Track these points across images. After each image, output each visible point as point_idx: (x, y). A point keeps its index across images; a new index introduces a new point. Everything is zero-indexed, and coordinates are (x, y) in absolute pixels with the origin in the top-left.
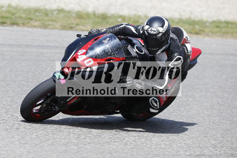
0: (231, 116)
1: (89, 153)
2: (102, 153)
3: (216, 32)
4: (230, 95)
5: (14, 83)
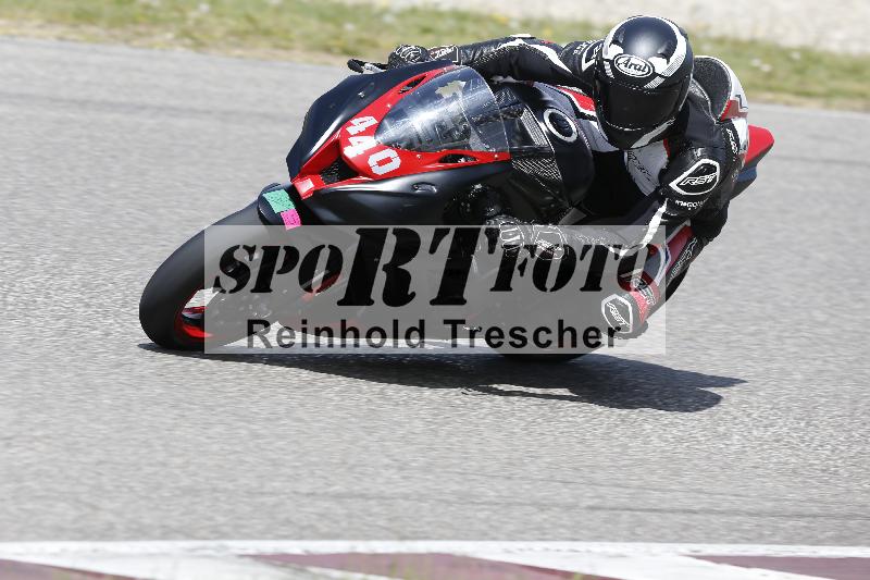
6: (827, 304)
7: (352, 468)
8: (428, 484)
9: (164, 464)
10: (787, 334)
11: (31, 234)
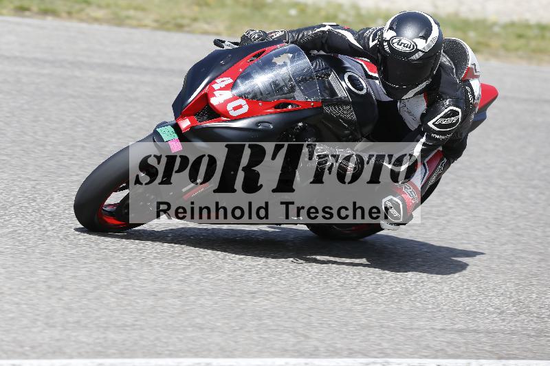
0: (541, 243)
1: (208, 317)
2: (238, 317)
3: (517, 49)
4: (541, 196)
5: (41, 148)
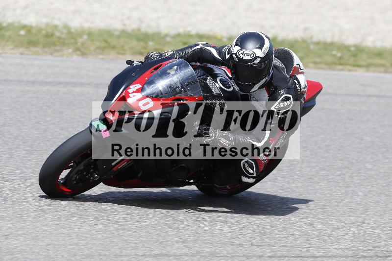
6: (372, 160)
7: (161, 243)
8: (196, 248)
9: (77, 244)
10: (354, 175)
11: (13, 143)
